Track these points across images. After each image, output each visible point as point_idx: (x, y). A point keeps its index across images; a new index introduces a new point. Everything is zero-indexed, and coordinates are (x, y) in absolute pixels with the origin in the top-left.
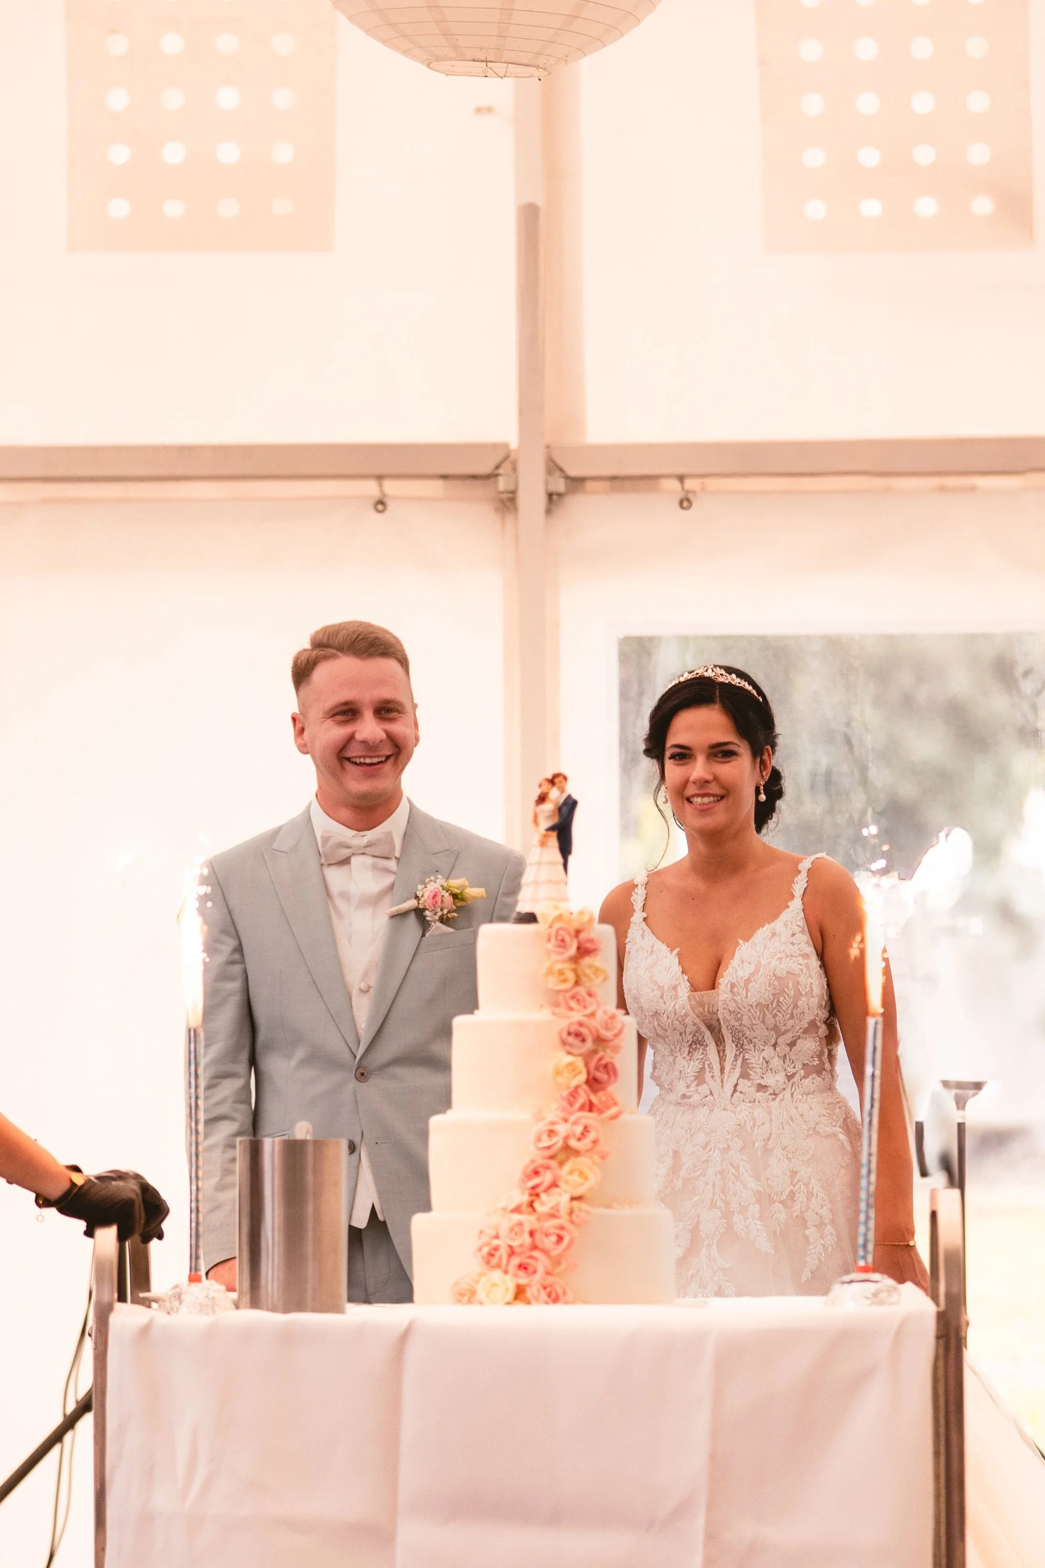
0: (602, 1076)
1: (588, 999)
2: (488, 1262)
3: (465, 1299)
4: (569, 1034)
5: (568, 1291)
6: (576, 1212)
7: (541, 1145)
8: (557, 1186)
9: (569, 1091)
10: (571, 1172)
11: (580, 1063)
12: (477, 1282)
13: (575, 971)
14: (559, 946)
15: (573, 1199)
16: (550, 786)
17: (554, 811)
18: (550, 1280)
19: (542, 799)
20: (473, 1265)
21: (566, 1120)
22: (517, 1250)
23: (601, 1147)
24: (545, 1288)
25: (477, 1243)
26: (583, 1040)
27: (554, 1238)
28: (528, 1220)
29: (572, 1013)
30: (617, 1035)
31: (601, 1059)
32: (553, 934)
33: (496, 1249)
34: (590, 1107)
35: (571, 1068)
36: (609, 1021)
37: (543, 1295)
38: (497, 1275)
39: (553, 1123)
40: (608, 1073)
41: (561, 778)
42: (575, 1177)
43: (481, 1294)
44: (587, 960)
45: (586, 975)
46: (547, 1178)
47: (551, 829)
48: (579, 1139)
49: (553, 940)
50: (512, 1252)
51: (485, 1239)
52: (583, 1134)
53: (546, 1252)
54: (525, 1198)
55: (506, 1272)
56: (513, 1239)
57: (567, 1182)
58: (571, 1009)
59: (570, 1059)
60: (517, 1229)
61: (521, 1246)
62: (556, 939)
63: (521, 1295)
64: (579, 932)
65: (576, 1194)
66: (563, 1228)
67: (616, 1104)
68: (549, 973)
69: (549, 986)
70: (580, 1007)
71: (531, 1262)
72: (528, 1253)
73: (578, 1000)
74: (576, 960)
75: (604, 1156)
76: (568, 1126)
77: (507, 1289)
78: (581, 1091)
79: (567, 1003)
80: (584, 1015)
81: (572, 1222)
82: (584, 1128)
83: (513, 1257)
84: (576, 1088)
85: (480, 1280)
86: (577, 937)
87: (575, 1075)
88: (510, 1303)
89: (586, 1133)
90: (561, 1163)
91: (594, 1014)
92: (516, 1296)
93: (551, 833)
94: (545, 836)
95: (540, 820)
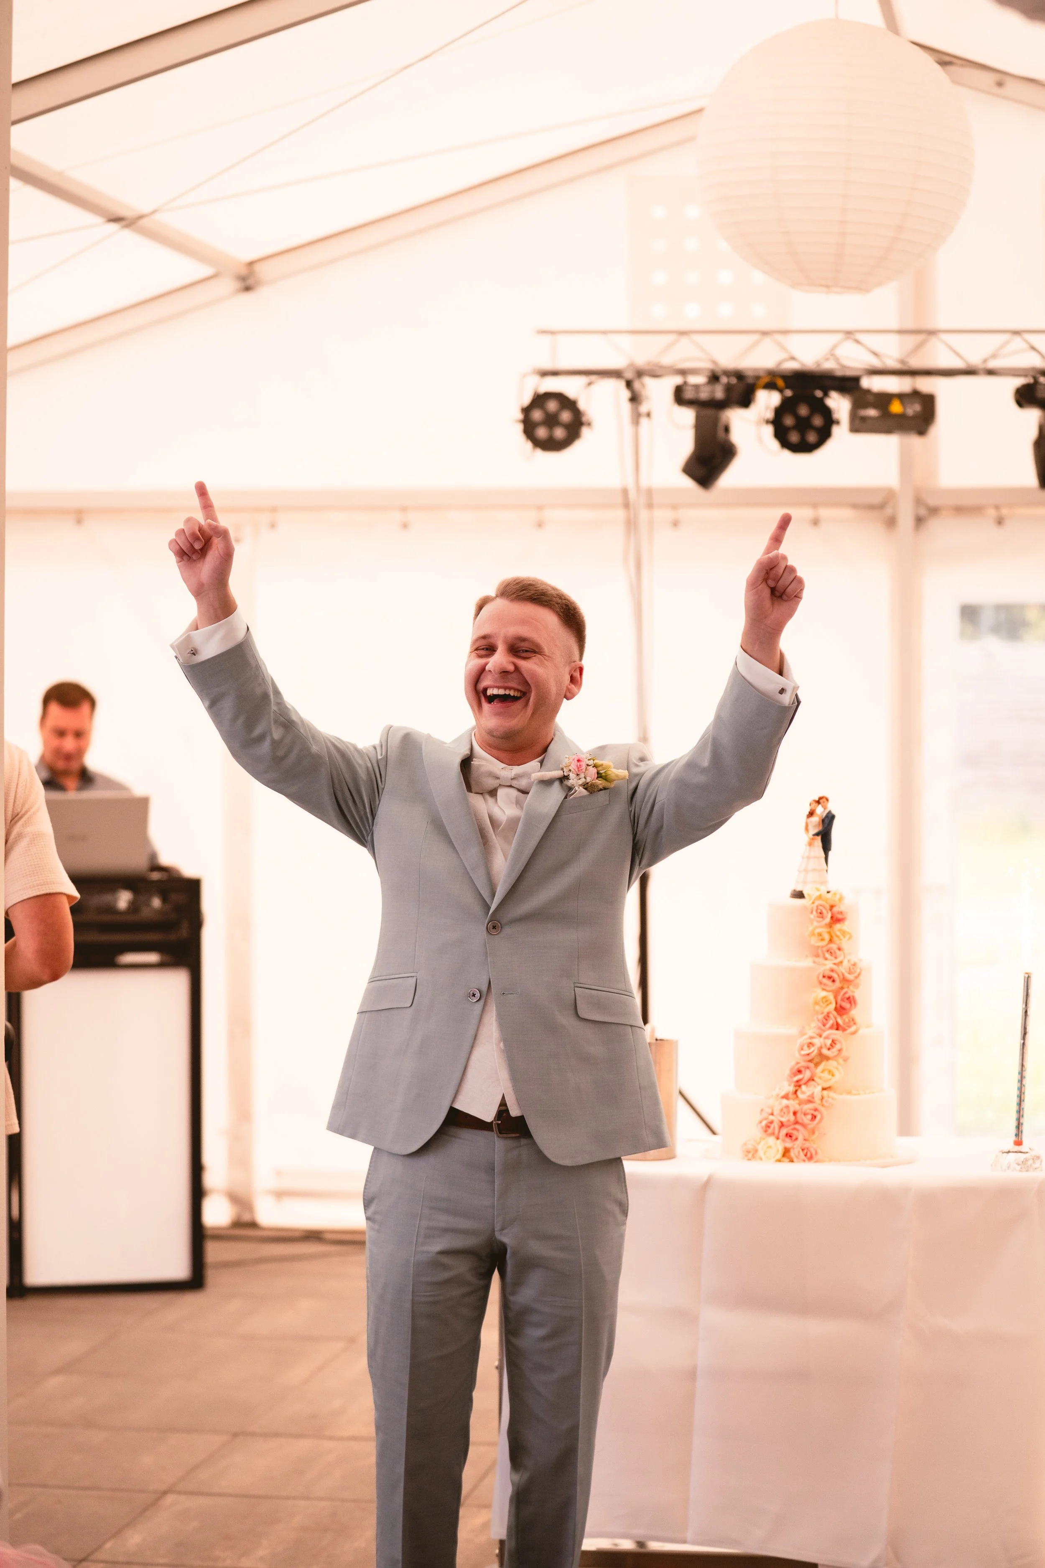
0: (846, 1005)
1: (837, 951)
2: (766, 1131)
3: (750, 1155)
4: (824, 977)
5: (819, 1151)
6: (826, 1099)
7: (803, 1052)
8: (813, 1080)
9: (823, 1015)
10: (823, 1071)
11: (831, 997)
12: (759, 1143)
13: (829, 933)
14: (818, 917)
15: (824, 1089)
16: (817, 804)
17: (819, 822)
18: (807, 1144)
19: (811, 814)
20: (756, 1132)
21: (820, 1036)
22: (784, 1123)
23: (844, 1053)
24: (803, 1150)
25: (759, 1117)
26: (834, 981)
27: (809, 1117)
28: (793, 1104)
29: (826, 962)
30: (857, 977)
31: (845, 993)
32: (815, 908)
33: (772, 1122)
34: (838, 1027)
35: (824, 1000)
36: (851, 967)
37: (802, 1154)
38: (771, 1140)
39: (811, 1038)
40: (850, 1003)
41: (824, 800)
42: (826, 1075)
43: (761, 1153)
44: (838, 926)
45: (837, 936)
46: (807, 1074)
47: (817, 834)
48: (829, 1049)
49: (814, 912)
50: (782, 1125)
51: (764, 1115)
52: (831, 1045)
53: (804, 1126)
54: (792, 1089)
55: (778, 1138)
56: (782, 1116)
57: (820, 1078)
58: (826, 959)
59: (824, 994)
60: (785, 1110)
61: (789, 1121)
62: (817, 911)
63: (787, 1154)
64: (832, 907)
65: (826, 1085)
66: (816, 1110)
67: (855, 1024)
68: (813, 934)
69: (813, 942)
70: (832, 958)
71: (795, 1132)
72: (792, 1127)
73: (831, 952)
74: (830, 925)
75: (846, 1060)
76: (822, 1040)
77: (778, 1151)
78: (831, 1016)
79: (824, 955)
80: (835, 964)
81: (823, 1105)
82: (833, 1041)
83: (782, 1128)
84: (828, 1013)
85: (760, 1142)
86: (831, 910)
87: (828, 1005)
88: (779, 1161)
89: (833, 1045)
90: (817, 1065)
91: (841, 962)
92: (784, 1155)
93: (816, 837)
94: (813, 839)
95: (810, 827)
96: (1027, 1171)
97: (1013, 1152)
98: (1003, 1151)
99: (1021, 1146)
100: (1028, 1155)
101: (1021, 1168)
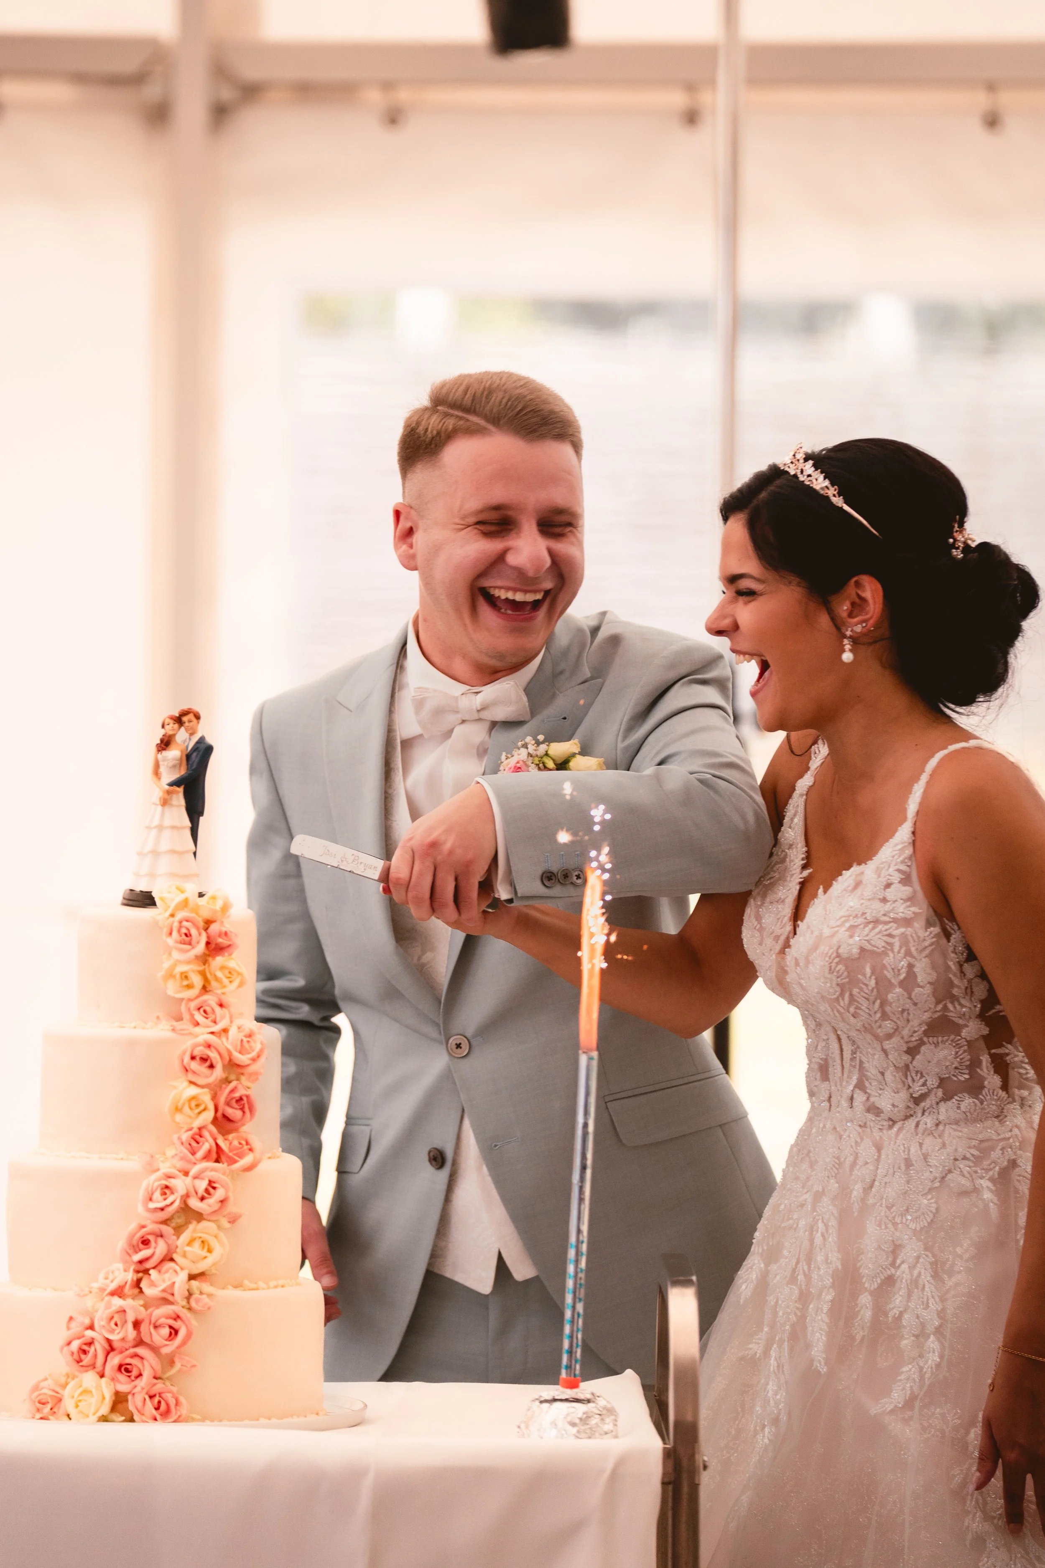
0: (234, 1113)
1: (218, 1009)
2: (79, 1361)
3: (47, 1410)
4: (193, 1058)
5: (182, 1399)
6: (196, 1295)
7: (152, 1205)
8: (172, 1260)
9: (190, 1133)
10: (190, 1244)
11: (206, 1097)
12: (64, 1386)
13: (203, 974)
14: (183, 943)
15: (192, 1277)
16: (176, 726)
17: (181, 759)
18: (160, 1386)
19: (165, 743)
20: (58, 1363)
21: (186, 1174)
22: (116, 1345)
23: (231, 1208)
24: (151, 1397)
25: (65, 1335)
26: (212, 1066)
27: (166, 1331)
28: (132, 1306)
29: (197, 1030)
30: (254, 1060)
31: (232, 1091)
32: (176, 925)
33: (90, 1343)
34: (218, 1155)
35: (193, 1103)
36: (245, 1040)
37: (149, 1406)
38: (89, 1379)
39: (169, 1177)
40: (242, 1109)
41: (191, 716)
42: (196, 1248)
43: (68, 1405)
44: (219, 960)
45: (217, 979)
46: (159, 1248)
47: (176, 783)
48: (202, 1199)
49: (175, 933)
50: (111, 1348)
51: (76, 1328)
52: (207, 1191)
53: (155, 1349)
54: (130, 1276)
55: (102, 1376)
56: (112, 1331)
57: (184, 1255)
58: (197, 1024)
59: (193, 1091)
60: (116, 1318)
61: (123, 1339)
62: (179, 931)
63: (120, 1406)
64: (208, 923)
65: (196, 1271)
66: (177, 1317)
67: (251, 1150)
68: (170, 975)
69: (170, 992)
70: (208, 1022)
71: (135, 1361)
72: (132, 1350)
73: (205, 1011)
74: (204, 959)
75: (233, 1220)
76: (189, 1180)
77: (104, 1398)
78: (206, 1133)
79: (192, 1016)
80: (212, 1033)
81: (190, 1309)
82: (210, 1182)
83: (112, 1354)
84: (200, 1129)
85: (67, 1384)
86: (206, 929)
87: (200, 1113)
88: (104, 1419)
89: (211, 1190)
90: (179, 1230)
91: (225, 1031)
92: (114, 1409)
93: (175, 788)
94: (168, 793)
95: (163, 769)
96: (590, 1438)
97: (561, 1400)
98: (542, 1399)
99: (575, 1390)
100: (591, 1405)
101: (578, 1432)
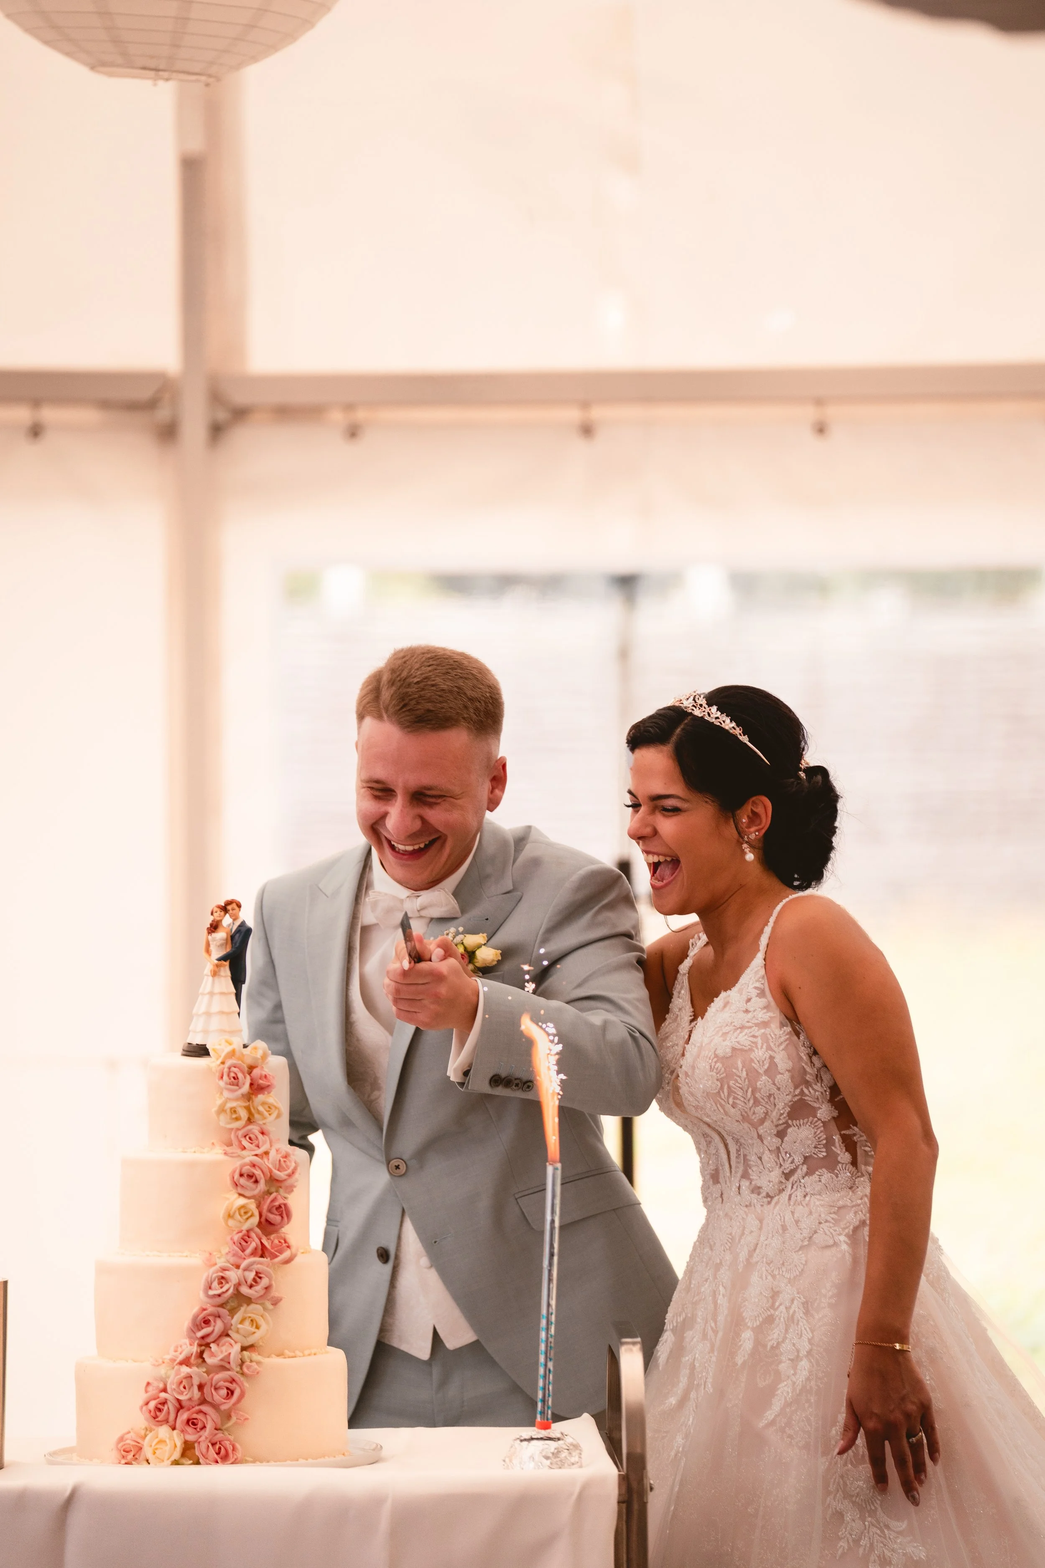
0: (275, 1218)
1: (260, 1136)
2: (155, 1417)
3: (130, 1456)
5: (238, 1446)
6: (248, 1363)
7: (211, 1293)
8: (228, 1335)
9: (240, 1235)
10: (242, 1322)
11: (252, 1205)
12: (144, 1437)
13: (248, 1109)
14: (232, 1084)
15: (244, 1349)
16: (223, 913)
17: (227, 939)
18: (220, 1435)
19: (214, 927)
20: (139, 1420)
21: (238, 1267)
22: (184, 1404)
23: (274, 1293)
24: (213, 1444)
25: (142, 1397)
26: (256, 1181)
27: (224, 1392)
28: (197, 1372)
29: (244, 1153)
30: (290, 1176)
31: (273, 1201)
32: (226, 1070)
33: (164, 1403)
34: (262, 1251)
35: (242, 1211)
36: (282, 1160)
37: (212, 1452)
38: (164, 1431)
39: (224, 1269)
40: (281, 1215)
41: (234, 905)
42: (247, 1326)
43: (147, 1452)
44: (261, 1097)
45: (259, 1112)
46: (218, 1326)
47: (223, 958)
48: (251, 1286)
49: (225, 1077)
50: (180, 1406)
51: (152, 1391)
52: (254, 1280)
53: (215, 1407)
54: (195, 1349)
55: (174, 1429)
56: (181, 1393)
57: (238, 1332)
58: (244, 1148)
59: (242, 1201)
60: (185, 1383)
61: (190, 1399)
62: (228, 1075)
63: (188, 1453)
64: (251, 1068)
65: (246, 1344)
66: (233, 1381)
67: (288, 1247)
68: (221, 1110)
69: (222, 1124)
70: (253, 1146)
71: (200, 1416)
72: (197, 1408)
73: (250, 1138)
74: (248, 1097)
75: (276, 1302)
76: (240, 1272)
77: (176, 1446)
78: (253, 1235)
79: (240, 1142)
80: (256, 1155)
81: (243, 1374)
82: (257, 1273)
83: (181, 1411)
84: (248, 1231)
85: (146, 1436)
86: (250, 1073)
87: (247, 1219)
88: (176, 1463)
89: (258, 1280)
90: (233, 1312)
91: (267, 1153)
92: (183, 1454)
93: (223, 962)
94: (218, 966)
95: (213, 948)
96: (560, 1468)
97: (537, 1439)
98: (522, 1438)
99: (548, 1431)
100: (560, 1442)
101: (551, 1464)
